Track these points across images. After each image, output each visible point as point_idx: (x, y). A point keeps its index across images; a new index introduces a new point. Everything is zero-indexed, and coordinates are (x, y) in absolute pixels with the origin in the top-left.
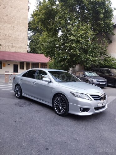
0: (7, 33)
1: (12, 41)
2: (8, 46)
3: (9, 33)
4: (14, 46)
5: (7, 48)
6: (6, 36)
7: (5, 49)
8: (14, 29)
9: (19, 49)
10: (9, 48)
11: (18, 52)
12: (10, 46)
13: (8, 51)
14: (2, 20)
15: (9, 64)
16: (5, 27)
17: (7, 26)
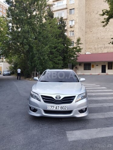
0: (100, 36)
1: (104, 42)
2: (101, 48)
3: (101, 35)
4: (106, 47)
5: (100, 50)
6: (98, 39)
7: (97, 51)
8: (106, 30)
9: (111, 49)
10: (101, 49)
11: (111, 52)
12: (102, 47)
13: (101, 52)
14: (95, 25)
15: (97, 65)
16: (98, 31)
17: (100, 29)
